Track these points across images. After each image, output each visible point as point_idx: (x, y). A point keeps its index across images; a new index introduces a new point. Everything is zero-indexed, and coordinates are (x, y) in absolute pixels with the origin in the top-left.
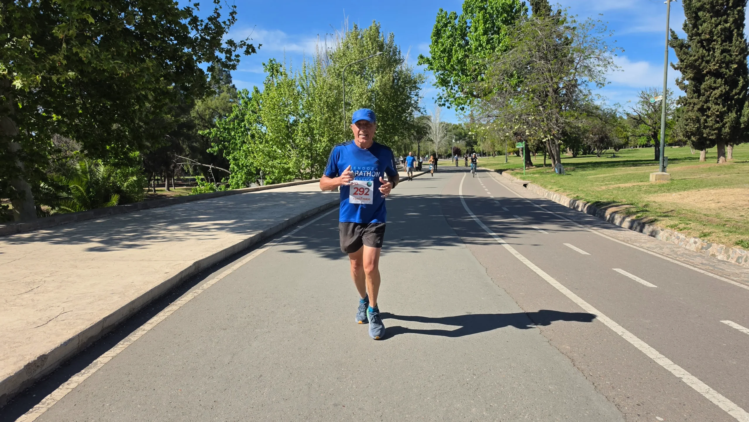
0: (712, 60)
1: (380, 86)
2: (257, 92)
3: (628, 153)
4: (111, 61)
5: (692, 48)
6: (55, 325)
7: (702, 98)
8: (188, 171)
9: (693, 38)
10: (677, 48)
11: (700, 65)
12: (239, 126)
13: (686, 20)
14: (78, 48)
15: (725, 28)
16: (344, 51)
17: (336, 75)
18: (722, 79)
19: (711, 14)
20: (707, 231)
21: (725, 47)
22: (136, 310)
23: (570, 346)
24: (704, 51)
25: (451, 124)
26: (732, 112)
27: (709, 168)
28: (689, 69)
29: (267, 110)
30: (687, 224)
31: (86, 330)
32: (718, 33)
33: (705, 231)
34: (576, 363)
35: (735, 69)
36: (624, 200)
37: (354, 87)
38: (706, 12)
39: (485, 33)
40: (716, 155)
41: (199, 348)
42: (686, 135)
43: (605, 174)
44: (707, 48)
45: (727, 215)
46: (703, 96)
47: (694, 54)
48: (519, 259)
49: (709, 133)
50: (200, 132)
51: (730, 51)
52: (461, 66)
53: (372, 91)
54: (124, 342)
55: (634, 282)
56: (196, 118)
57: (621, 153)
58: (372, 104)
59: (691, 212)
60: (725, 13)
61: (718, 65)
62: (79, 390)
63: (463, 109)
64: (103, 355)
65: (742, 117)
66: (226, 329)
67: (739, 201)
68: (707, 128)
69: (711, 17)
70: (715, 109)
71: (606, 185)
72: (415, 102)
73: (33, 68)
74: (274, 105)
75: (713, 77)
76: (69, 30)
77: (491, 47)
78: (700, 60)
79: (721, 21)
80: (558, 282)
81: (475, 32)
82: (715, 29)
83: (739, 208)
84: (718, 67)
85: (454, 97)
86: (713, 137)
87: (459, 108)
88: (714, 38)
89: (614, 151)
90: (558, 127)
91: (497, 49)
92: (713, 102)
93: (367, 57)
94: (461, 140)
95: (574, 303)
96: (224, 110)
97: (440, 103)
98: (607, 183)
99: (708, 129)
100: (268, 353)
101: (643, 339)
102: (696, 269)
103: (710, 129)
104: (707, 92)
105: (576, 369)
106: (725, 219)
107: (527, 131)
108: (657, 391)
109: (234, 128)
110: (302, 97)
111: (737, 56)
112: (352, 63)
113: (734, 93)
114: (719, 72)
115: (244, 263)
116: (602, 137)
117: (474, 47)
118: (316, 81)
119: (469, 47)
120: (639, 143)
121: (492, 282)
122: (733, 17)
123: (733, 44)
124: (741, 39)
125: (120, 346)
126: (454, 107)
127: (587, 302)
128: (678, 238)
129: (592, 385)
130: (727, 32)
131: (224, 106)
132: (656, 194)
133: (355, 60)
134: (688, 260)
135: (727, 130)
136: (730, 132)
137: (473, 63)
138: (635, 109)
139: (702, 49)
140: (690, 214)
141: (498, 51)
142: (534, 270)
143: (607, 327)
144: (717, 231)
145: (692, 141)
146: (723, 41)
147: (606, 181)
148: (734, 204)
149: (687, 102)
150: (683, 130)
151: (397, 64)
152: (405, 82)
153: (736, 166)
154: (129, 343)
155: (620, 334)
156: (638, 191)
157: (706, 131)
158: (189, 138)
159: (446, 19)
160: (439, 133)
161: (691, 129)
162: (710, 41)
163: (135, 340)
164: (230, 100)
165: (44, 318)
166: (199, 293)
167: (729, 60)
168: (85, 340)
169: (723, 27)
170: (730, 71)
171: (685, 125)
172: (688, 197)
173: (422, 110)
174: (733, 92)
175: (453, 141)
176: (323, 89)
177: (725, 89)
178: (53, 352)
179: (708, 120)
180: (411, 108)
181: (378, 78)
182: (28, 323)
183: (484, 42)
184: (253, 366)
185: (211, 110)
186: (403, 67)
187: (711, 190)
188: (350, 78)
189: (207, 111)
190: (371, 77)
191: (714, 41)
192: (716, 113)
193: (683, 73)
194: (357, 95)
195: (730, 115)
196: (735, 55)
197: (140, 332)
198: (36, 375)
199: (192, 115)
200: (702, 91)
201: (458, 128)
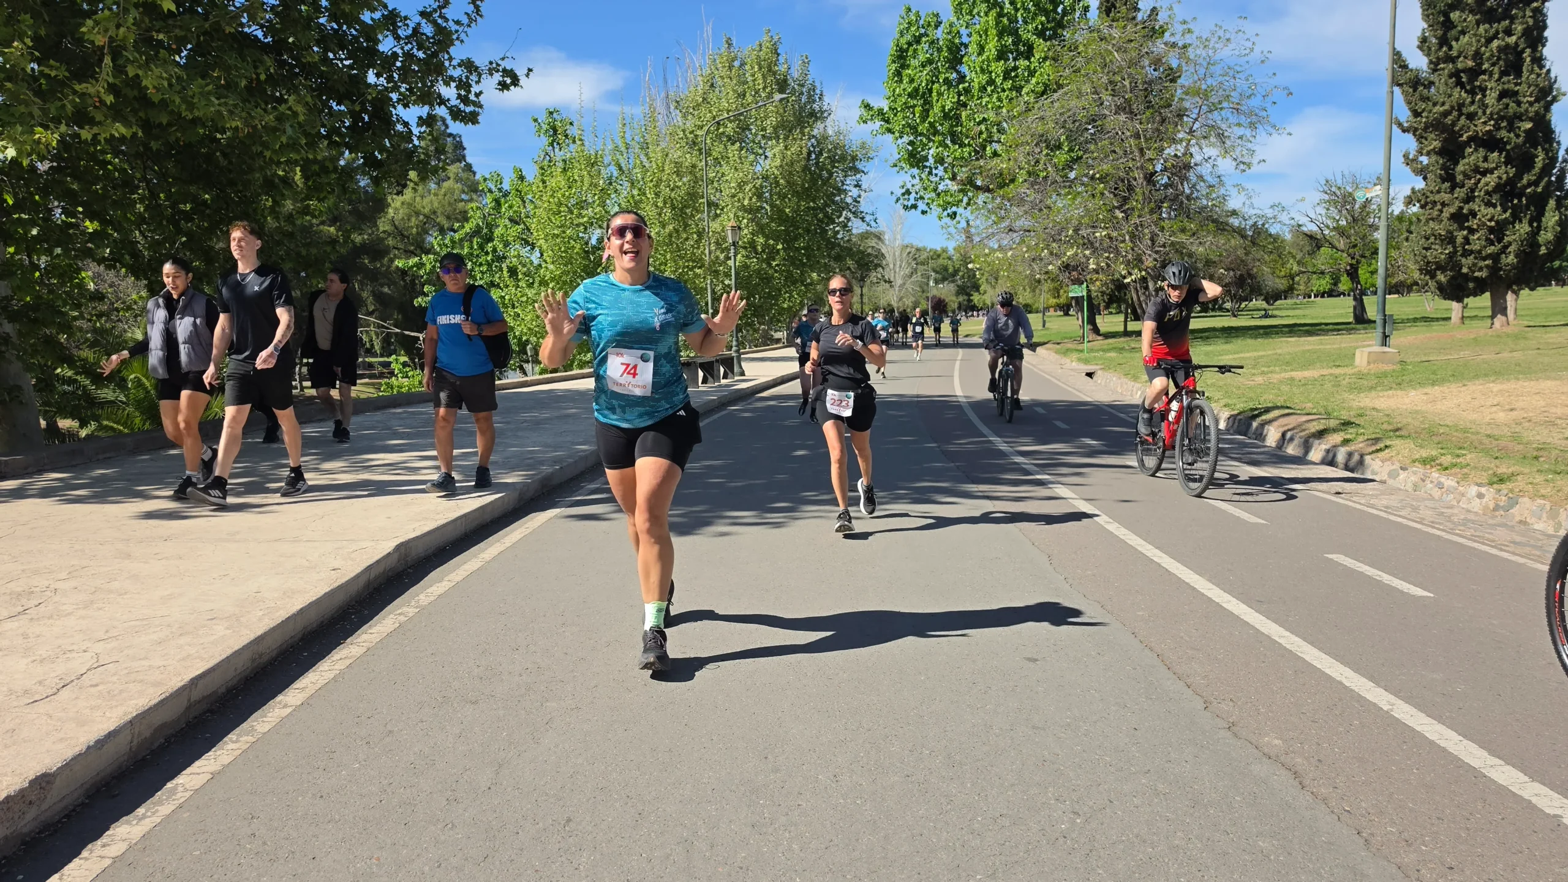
0: (1480, 112)
1: (781, 166)
2: (522, 178)
3: (1294, 309)
4: (213, 99)
5: (1438, 88)
6: (76, 698)
7: (1460, 193)
8: (372, 345)
9: (1439, 67)
10: (1406, 88)
11: (1454, 124)
12: (483, 250)
13: (1424, 30)
14: (140, 67)
15: (1507, 45)
16: (705, 93)
17: (687, 143)
18: (1500, 152)
19: (1477, 17)
20: (1505, 470)
21: (1506, 87)
22: (265, 658)
23: (1281, 739)
24: (1462, 93)
25: (925, 249)
26: (1521, 221)
27: (1475, 339)
28: (1431, 132)
29: (544, 215)
30: (1458, 456)
31: (150, 708)
32: (1492, 55)
33: (1499, 471)
34: (1307, 782)
35: (1527, 132)
36: (1309, 405)
37: (725, 168)
38: (1467, 12)
39: (1001, 55)
40: (1490, 313)
41: (416, 749)
42: (1426, 269)
43: (1255, 351)
44: (1468, 88)
45: (1538, 436)
46: (1461, 188)
47: (1442, 100)
48: (1117, 533)
49: (1474, 265)
50: (399, 263)
51: (1516, 93)
52: (952, 126)
53: (765, 178)
54: (240, 736)
55: (1379, 583)
56: (389, 234)
57: (1281, 309)
58: (765, 205)
59: (1457, 431)
60: (1507, 15)
61: (1492, 122)
62: (131, 860)
63: (953, 216)
64: (189, 770)
65: (1542, 232)
66: (476, 702)
67: (1556, 407)
68: (1470, 255)
69: (1478, 23)
70: (1487, 215)
71: (1263, 373)
72: (855, 201)
73: (37, 112)
74: (560, 204)
75: (1481, 149)
76: (118, 26)
77: (1012, 85)
78: (1455, 113)
79: (1497, 33)
80: (1214, 587)
81: (979, 54)
82: (1487, 47)
83: (1559, 422)
84: (1492, 128)
85: (935, 190)
86: (1483, 274)
87: (945, 213)
88: (1484, 67)
89: (1264, 305)
90: (1157, 252)
91: (1025, 91)
92: (1483, 201)
93: (754, 106)
94: (946, 282)
95: (1263, 634)
96: (448, 218)
97: (906, 203)
98: (1266, 369)
99: (1472, 257)
100: (580, 761)
101: (1440, 719)
102: (1505, 555)
103: (1476, 258)
104: (1470, 179)
105: (1309, 797)
106: (1534, 446)
107: (1091, 260)
108: (1513, 850)
109: (472, 254)
110: (619, 187)
111: (1531, 104)
112: (721, 118)
113: (1525, 181)
114: (1494, 137)
115: (508, 545)
116: (1241, 275)
117: (977, 86)
118: (647, 155)
119: (967, 84)
120: (1315, 289)
121: (1067, 586)
122: (1521, 23)
123: (1523, 79)
124: (1541, 69)
125: (231, 746)
126: (936, 210)
127: (1292, 633)
128: (1440, 486)
129: (1357, 836)
130: (1511, 54)
131: (448, 209)
132: (1373, 393)
133: (728, 111)
134: (1481, 534)
135: (1511, 259)
136: (1518, 262)
137: (975, 119)
138: (1313, 216)
139: (1458, 89)
140: (1455, 434)
141: (1028, 94)
142: (1155, 559)
143: (1352, 690)
144: (1526, 470)
145: (1437, 282)
146: (1503, 74)
147: (1263, 366)
148: (1546, 414)
149: (1428, 200)
150: (1419, 259)
151: (817, 119)
152: (832, 160)
153: (1531, 334)
154: (250, 739)
155: (1385, 708)
156: (1333, 386)
157: (1467, 262)
158: (373, 276)
159: (918, 27)
160: (901, 266)
161: (1436, 258)
162: (1475, 72)
163: (266, 730)
164: (463, 196)
165: (49, 681)
166: (411, 615)
167: (1515, 114)
168: (147, 734)
169: (1503, 43)
170: (1518, 136)
171: (1425, 248)
172: (1445, 398)
173: (868, 218)
174: (1522, 179)
175: (931, 283)
176: (663, 170)
177: (1506, 172)
178: (68, 766)
179: (1471, 237)
180: (844, 213)
181: (776, 150)
182: (11, 692)
183: (998, 76)
184: (547, 794)
185: (421, 217)
186: (830, 127)
187: (1491, 385)
188: (718, 150)
189: (413, 219)
190: (761, 147)
191: (1484, 72)
192: (1488, 223)
193: (1418, 140)
194: (732, 185)
195: (1517, 227)
196: (1528, 101)
197: (276, 710)
198: (25, 825)
199: (381, 229)
200: (1459, 178)
201: (939, 256)
